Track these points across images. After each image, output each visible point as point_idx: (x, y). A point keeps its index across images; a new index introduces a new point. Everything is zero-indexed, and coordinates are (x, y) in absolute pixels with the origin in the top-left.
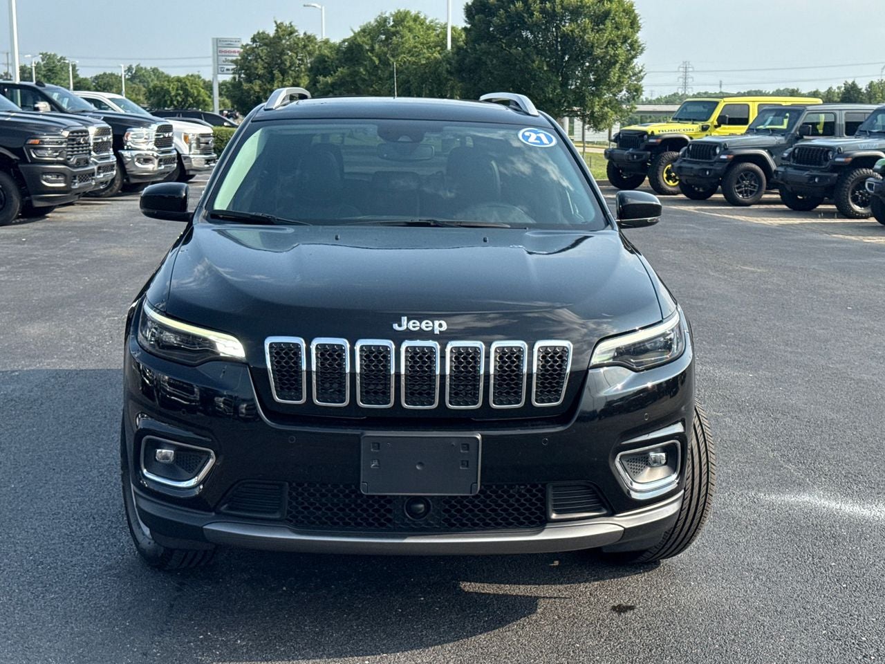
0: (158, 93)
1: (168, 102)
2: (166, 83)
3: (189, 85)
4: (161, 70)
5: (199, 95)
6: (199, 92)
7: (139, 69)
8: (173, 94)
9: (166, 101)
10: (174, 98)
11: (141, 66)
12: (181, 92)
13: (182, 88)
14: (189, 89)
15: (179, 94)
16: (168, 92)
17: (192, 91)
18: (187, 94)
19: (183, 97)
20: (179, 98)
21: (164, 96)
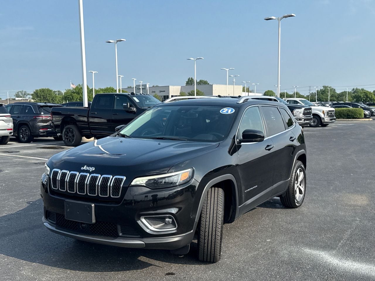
0: (357, 97)
1: (360, 100)
2: (360, 94)
3: (368, 94)
4: (364, 89)
5: (372, 97)
6: (372, 96)
7: (357, 89)
8: (362, 97)
9: (359, 100)
10: (362, 99)
11: (358, 88)
12: (365, 96)
13: (366, 95)
14: (368, 95)
15: (364, 97)
16: (360, 97)
17: (369, 96)
18: (367, 97)
19: (366, 98)
20: (364, 99)
21: (359, 98)
